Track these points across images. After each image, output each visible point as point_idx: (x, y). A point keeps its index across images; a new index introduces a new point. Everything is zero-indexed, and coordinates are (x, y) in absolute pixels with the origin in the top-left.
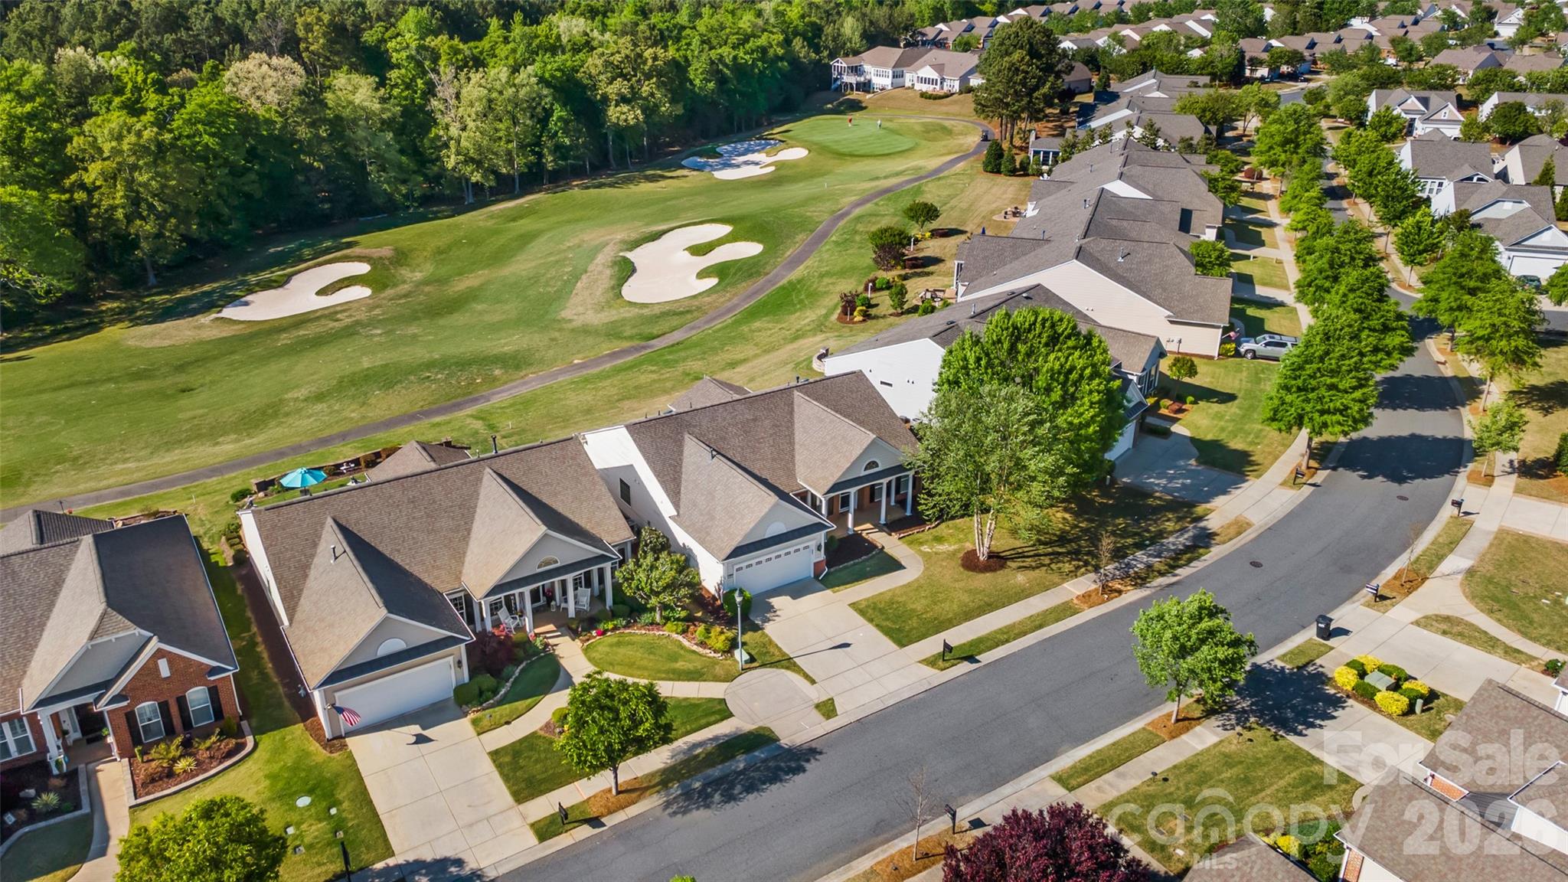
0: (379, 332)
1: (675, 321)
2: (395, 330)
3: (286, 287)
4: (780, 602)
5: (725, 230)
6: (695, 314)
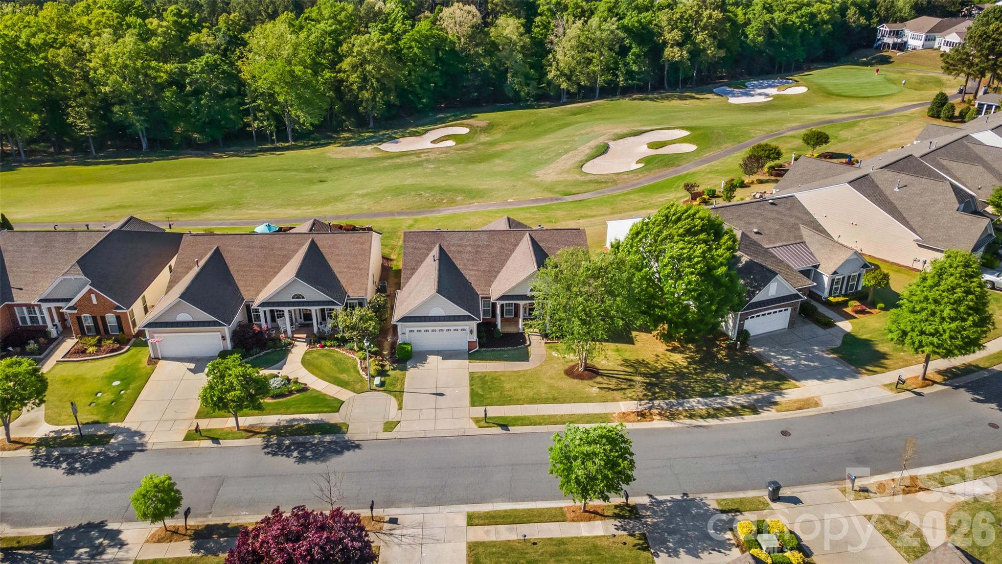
0: (432, 166)
1: (592, 187)
4: (432, 359)
5: (685, 133)
6: (609, 184)
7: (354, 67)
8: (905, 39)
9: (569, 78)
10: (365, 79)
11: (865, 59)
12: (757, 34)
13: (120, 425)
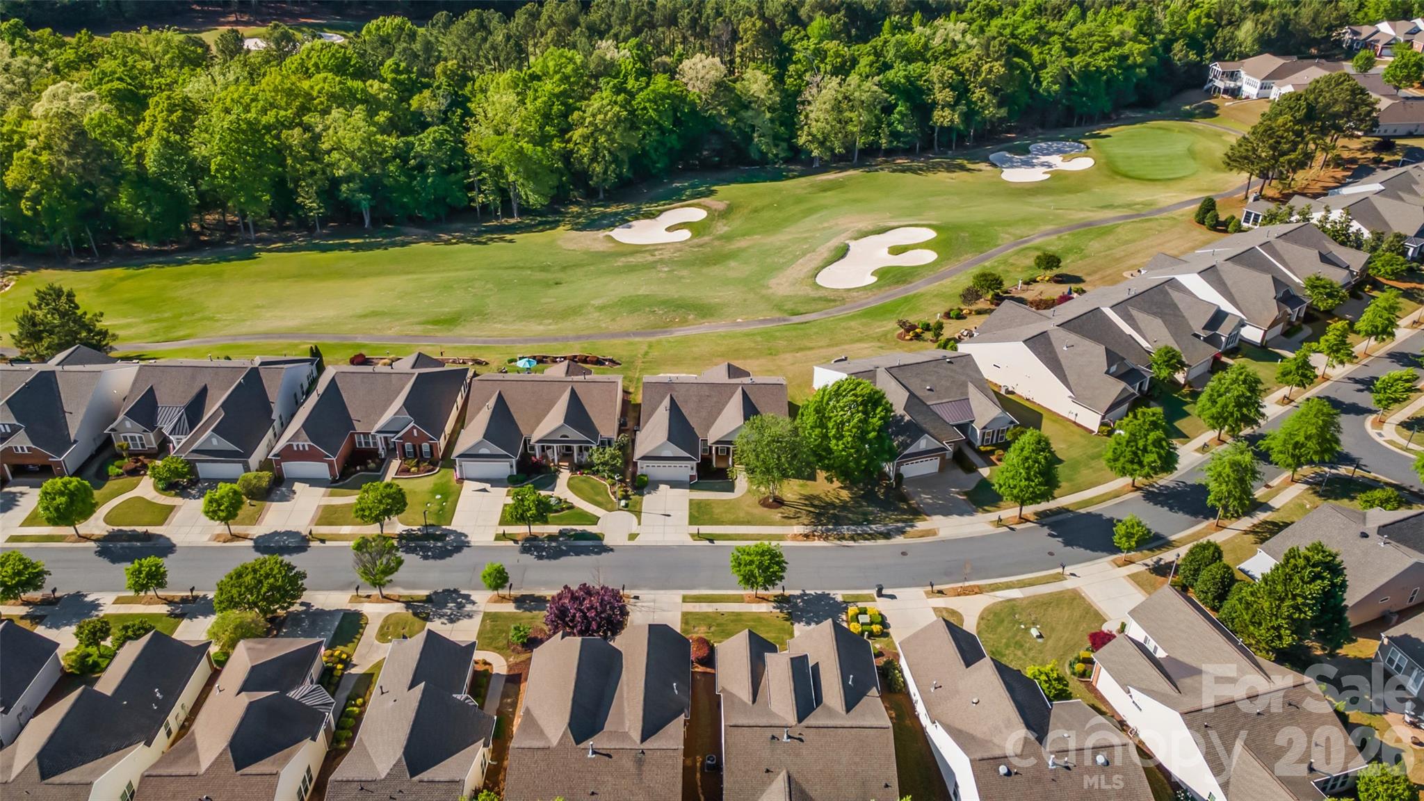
0: (666, 269)
1: (821, 305)
2: (673, 270)
3: (658, 219)
5: (930, 234)
6: (838, 303)
7: (586, 138)
8: (1239, 84)
9: (822, 144)
10: (596, 151)
11: (1188, 107)
12: (1052, 82)
13: (448, 527)
